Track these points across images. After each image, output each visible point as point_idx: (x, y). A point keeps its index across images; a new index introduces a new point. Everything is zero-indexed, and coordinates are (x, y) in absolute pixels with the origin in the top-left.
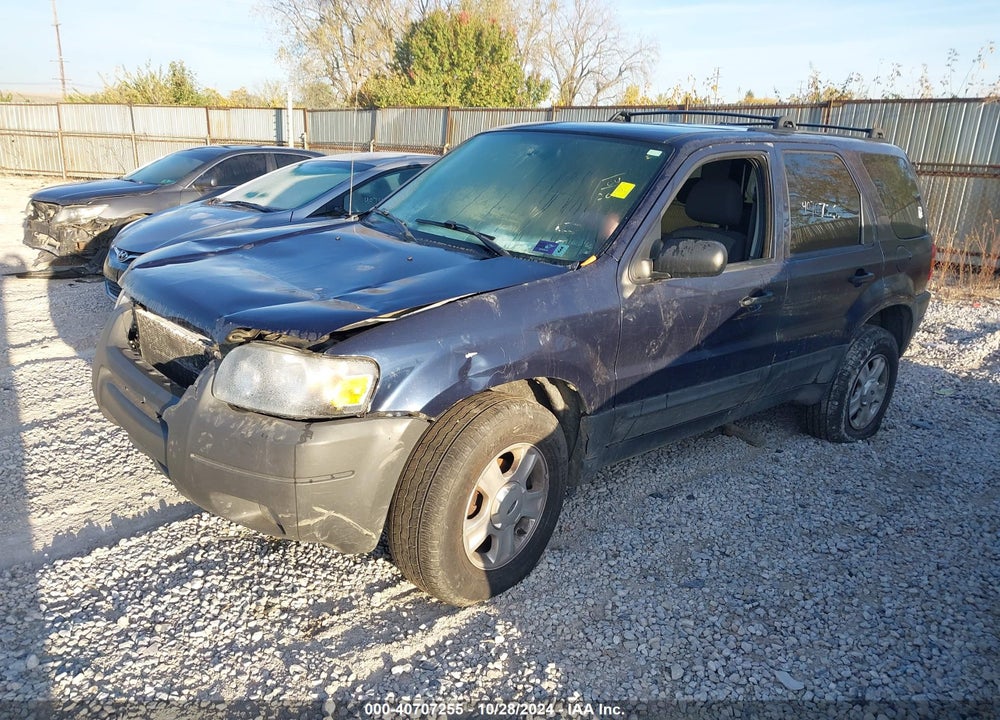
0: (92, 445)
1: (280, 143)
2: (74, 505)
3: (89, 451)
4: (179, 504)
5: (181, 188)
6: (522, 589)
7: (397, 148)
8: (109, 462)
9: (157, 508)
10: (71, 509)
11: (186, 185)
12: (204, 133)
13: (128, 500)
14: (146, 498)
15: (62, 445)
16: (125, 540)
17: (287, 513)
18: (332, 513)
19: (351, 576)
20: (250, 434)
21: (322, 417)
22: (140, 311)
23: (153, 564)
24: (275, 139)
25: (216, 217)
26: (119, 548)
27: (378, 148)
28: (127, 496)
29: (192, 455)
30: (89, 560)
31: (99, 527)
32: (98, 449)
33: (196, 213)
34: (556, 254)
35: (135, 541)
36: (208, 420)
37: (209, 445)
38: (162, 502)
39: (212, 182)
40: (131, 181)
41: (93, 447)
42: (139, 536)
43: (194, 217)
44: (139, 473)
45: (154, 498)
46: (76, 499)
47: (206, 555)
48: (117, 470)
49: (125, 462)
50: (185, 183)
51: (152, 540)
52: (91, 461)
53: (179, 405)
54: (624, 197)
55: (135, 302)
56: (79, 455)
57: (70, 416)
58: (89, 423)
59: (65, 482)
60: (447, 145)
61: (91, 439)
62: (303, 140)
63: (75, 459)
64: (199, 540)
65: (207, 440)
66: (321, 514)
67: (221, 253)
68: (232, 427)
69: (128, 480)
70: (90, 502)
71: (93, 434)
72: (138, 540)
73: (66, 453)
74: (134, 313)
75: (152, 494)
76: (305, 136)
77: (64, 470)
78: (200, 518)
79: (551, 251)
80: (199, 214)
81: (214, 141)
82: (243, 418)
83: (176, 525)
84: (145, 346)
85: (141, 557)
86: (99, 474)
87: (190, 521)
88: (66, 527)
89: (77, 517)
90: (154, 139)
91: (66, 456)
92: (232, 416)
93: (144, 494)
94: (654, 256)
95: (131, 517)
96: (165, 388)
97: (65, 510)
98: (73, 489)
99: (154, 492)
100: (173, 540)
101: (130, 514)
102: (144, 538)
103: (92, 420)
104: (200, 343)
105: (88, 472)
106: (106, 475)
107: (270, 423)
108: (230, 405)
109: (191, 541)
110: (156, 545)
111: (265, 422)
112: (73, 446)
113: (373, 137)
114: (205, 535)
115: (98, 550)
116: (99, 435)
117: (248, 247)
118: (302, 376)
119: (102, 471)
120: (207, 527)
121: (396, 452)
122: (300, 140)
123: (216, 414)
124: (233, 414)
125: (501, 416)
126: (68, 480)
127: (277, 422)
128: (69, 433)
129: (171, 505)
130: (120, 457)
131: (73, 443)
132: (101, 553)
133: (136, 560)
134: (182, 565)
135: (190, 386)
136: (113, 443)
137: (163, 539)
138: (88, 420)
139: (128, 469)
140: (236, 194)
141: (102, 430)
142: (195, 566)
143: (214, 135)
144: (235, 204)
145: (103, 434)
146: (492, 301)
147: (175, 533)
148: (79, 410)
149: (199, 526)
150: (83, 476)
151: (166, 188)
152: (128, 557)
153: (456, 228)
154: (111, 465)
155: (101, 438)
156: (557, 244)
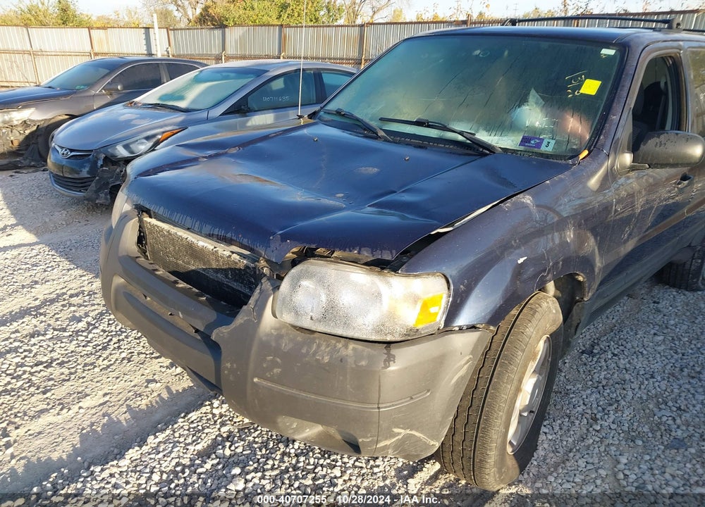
0: (83, 331)
1: (151, 55)
2: (88, 398)
3: (83, 338)
4: (184, 390)
5: (93, 92)
6: (535, 463)
7: (243, 57)
8: (105, 348)
9: (165, 395)
10: (86, 403)
11: (97, 90)
12: (88, 48)
13: (136, 388)
14: (152, 386)
15: (56, 333)
16: (152, 437)
17: (368, 438)
18: (408, 431)
19: (378, 462)
20: (326, 359)
21: (403, 339)
22: (147, 219)
23: (186, 462)
24: (146, 52)
25: (143, 117)
26: (148, 447)
27: (228, 58)
28: (133, 384)
29: (256, 380)
30: (124, 463)
31: (119, 422)
32: (91, 336)
33: (124, 114)
34: (543, 149)
35: (161, 437)
36: (273, 344)
37: (277, 371)
38: (168, 388)
39: (119, 87)
40: (50, 87)
41: (85, 334)
42: (162, 430)
43: (122, 118)
44: (135, 358)
45: (159, 385)
46: (88, 391)
47: (233, 448)
48: (115, 357)
49: (119, 348)
50: (96, 88)
51: (177, 435)
52: (88, 348)
53: (233, 326)
54: (594, 94)
55: (141, 210)
56: (75, 342)
57: (52, 301)
58: (73, 309)
59: (71, 373)
60: (282, 54)
61: (82, 325)
62: (168, 53)
63: (72, 347)
64: (219, 429)
65: (275, 364)
66: (399, 434)
67: (210, 157)
68: (304, 351)
69: (129, 367)
70: (101, 393)
71: (79, 320)
72: (164, 435)
73: (62, 342)
74: (141, 221)
75: (154, 381)
76: (169, 49)
77: (65, 360)
78: (211, 405)
79: (539, 145)
80: (126, 115)
81: (96, 54)
82: (313, 341)
83: (194, 416)
84: (153, 252)
85: (173, 455)
86: (100, 361)
87: (204, 409)
88: (88, 423)
89: (94, 411)
90: (49, 54)
91: (63, 345)
92: (299, 339)
93: (149, 381)
94: (634, 148)
95: (143, 407)
96: (201, 302)
97: (80, 404)
98: (81, 380)
99: (156, 377)
100: (197, 433)
101: (143, 403)
102: (168, 432)
103: (74, 306)
104: (235, 257)
105: (88, 360)
106: (106, 362)
107: (346, 346)
108: (295, 327)
109: (212, 433)
110: (182, 439)
111: (339, 345)
112: (66, 334)
113: (224, 49)
114: (223, 424)
115: (131, 451)
116: (85, 320)
117: (234, 151)
118: (378, 296)
119: (101, 359)
120: (221, 416)
121: (466, 367)
122: (166, 53)
123: (279, 337)
124: (300, 337)
125: (537, 316)
126: (73, 370)
127: (352, 345)
128: (57, 320)
129: (177, 391)
130: (112, 343)
131: (64, 330)
132: (133, 453)
133: (169, 459)
134: (215, 462)
135: (245, 307)
136: (101, 328)
137: (186, 432)
138: (70, 305)
139: (124, 355)
140: (151, 96)
141: (87, 315)
142: (228, 463)
143: (96, 50)
144: (155, 106)
145: (89, 319)
146: (529, 202)
147: (195, 425)
148: (58, 296)
149: (214, 415)
150: (86, 365)
151: (81, 92)
152: (161, 455)
153: (429, 126)
154: (108, 352)
155: (89, 324)
156: (543, 140)
